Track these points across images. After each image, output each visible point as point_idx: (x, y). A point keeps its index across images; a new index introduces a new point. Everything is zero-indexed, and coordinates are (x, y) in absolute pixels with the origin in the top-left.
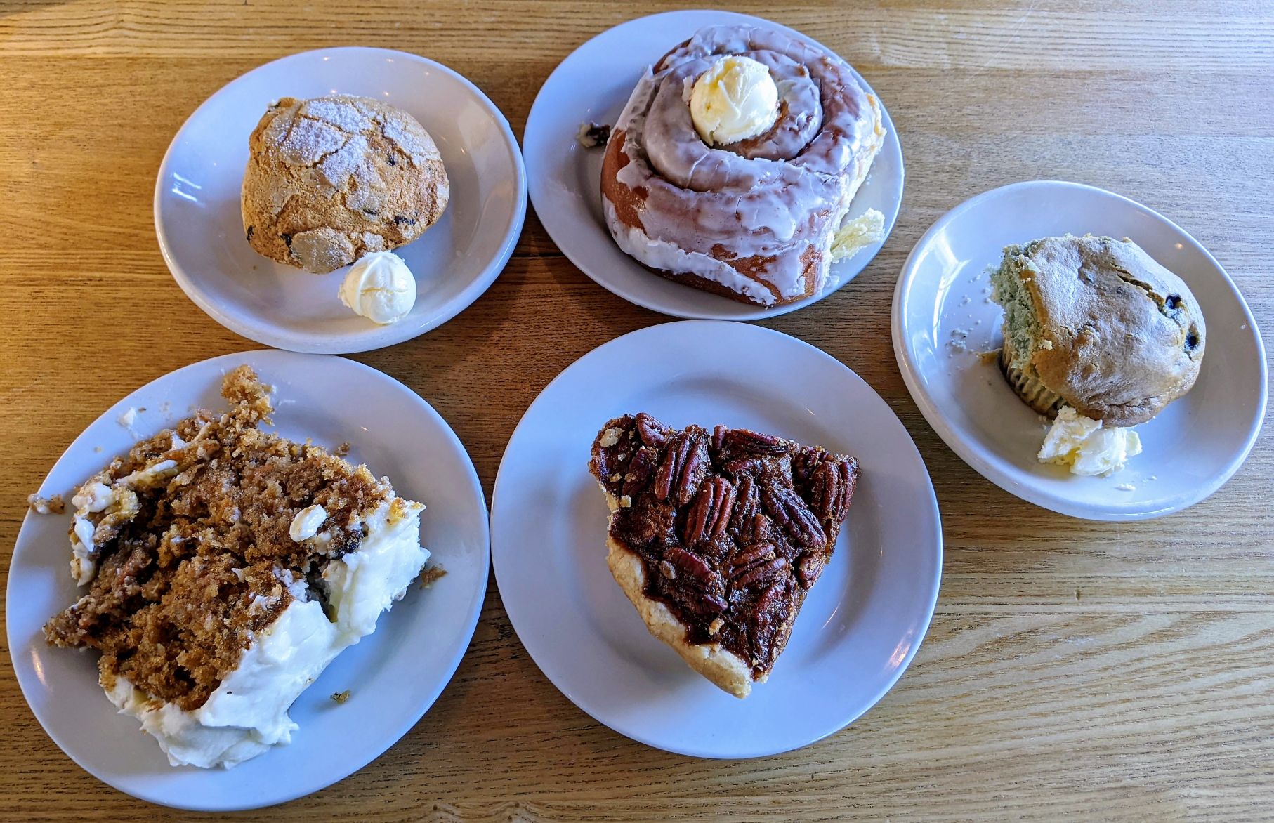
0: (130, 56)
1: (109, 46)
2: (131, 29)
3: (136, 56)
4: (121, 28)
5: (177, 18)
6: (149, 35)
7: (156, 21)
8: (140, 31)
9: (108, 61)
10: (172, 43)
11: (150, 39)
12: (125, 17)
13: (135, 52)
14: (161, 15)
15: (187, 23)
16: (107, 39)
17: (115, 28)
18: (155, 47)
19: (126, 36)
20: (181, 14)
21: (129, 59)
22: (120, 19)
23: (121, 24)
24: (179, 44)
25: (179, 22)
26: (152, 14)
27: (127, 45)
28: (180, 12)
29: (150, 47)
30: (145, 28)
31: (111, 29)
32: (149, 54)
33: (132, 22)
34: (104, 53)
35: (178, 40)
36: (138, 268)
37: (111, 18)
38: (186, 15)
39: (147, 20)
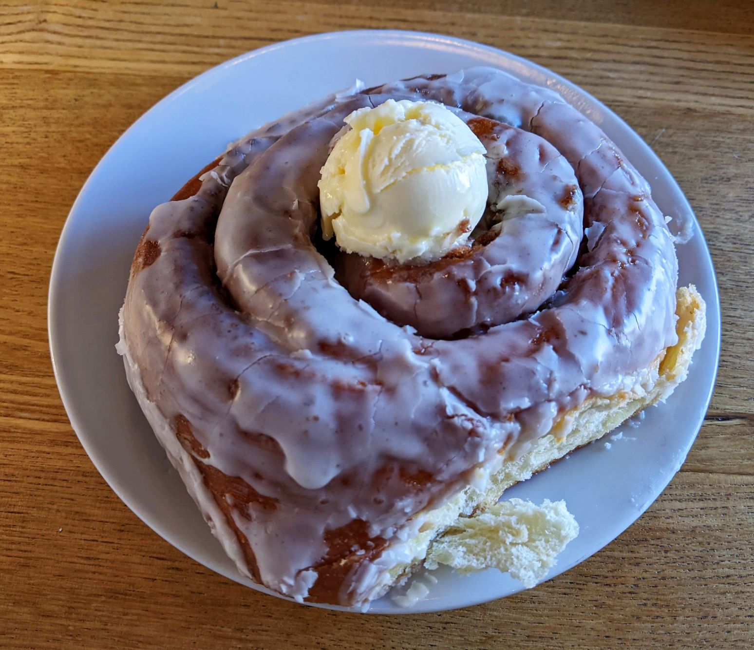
0: (50, 67)
1: (21, 53)
2: (55, 33)
3: (57, 68)
4: (42, 30)
5: (121, 21)
6: (79, 41)
7: (90, 23)
8: (67, 35)
9: (18, 74)
10: (109, 53)
11: (80, 47)
12: (49, 17)
13: (56, 63)
14: (99, 15)
15: (133, 27)
16: (22, 44)
17: (34, 30)
18: (86, 58)
19: (48, 42)
20: (126, 15)
21: (47, 72)
22: (42, 19)
23: (43, 25)
24: (119, 55)
25: (122, 26)
26: (85, 14)
27: (48, 54)
28: (125, 12)
29: (79, 57)
30: (74, 31)
31: (29, 31)
32: (76, 66)
33: (58, 23)
34: (15, 63)
35: (120, 49)
36: (22, 408)
37: (30, 17)
38: (134, 17)
39: (80, 21)
